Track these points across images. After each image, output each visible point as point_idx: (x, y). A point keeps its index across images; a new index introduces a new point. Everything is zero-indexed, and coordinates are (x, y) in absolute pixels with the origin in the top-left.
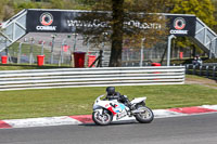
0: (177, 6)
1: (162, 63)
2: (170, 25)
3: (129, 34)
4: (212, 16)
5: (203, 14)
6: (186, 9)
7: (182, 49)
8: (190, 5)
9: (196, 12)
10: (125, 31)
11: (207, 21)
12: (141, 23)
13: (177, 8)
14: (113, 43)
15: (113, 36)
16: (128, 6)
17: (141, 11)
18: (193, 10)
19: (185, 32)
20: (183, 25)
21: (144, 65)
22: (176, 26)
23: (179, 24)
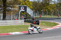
0: (21, 3)
1: (18, 19)
2: (20, 9)
3: (8, 11)
4: (31, 6)
5: (29, 5)
6: (24, 4)
7: (23, 15)
8: (25, 3)
9: (27, 5)
10: (7, 10)
11: (30, 7)
12: (12, 8)
13: (22, 4)
14: (4, 14)
15: (3, 11)
16: (8, 3)
17: (11, 5)
18: (26, 4)
19: (24, 10)
20: (23, 8)
21: (12, 20)
22: (21, 9)
23: (22, 8)
